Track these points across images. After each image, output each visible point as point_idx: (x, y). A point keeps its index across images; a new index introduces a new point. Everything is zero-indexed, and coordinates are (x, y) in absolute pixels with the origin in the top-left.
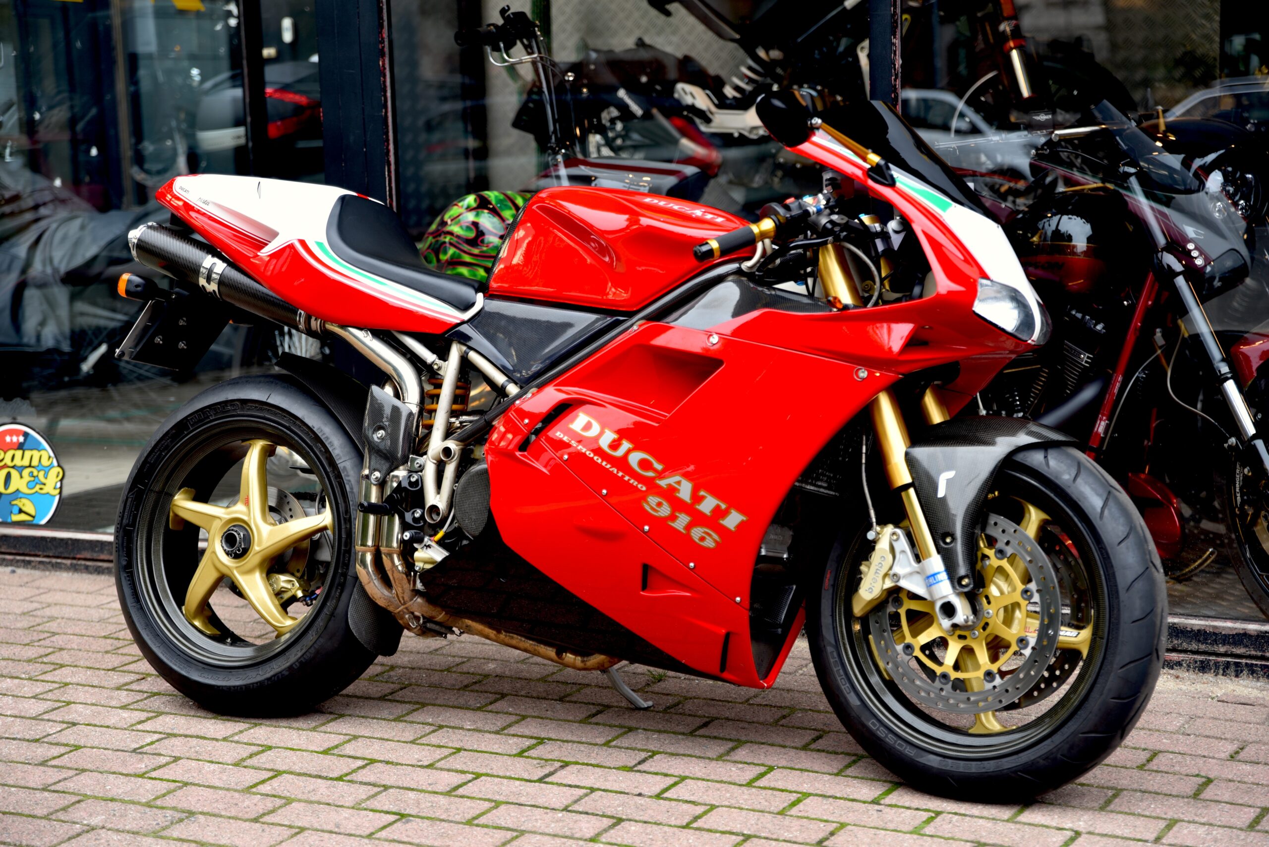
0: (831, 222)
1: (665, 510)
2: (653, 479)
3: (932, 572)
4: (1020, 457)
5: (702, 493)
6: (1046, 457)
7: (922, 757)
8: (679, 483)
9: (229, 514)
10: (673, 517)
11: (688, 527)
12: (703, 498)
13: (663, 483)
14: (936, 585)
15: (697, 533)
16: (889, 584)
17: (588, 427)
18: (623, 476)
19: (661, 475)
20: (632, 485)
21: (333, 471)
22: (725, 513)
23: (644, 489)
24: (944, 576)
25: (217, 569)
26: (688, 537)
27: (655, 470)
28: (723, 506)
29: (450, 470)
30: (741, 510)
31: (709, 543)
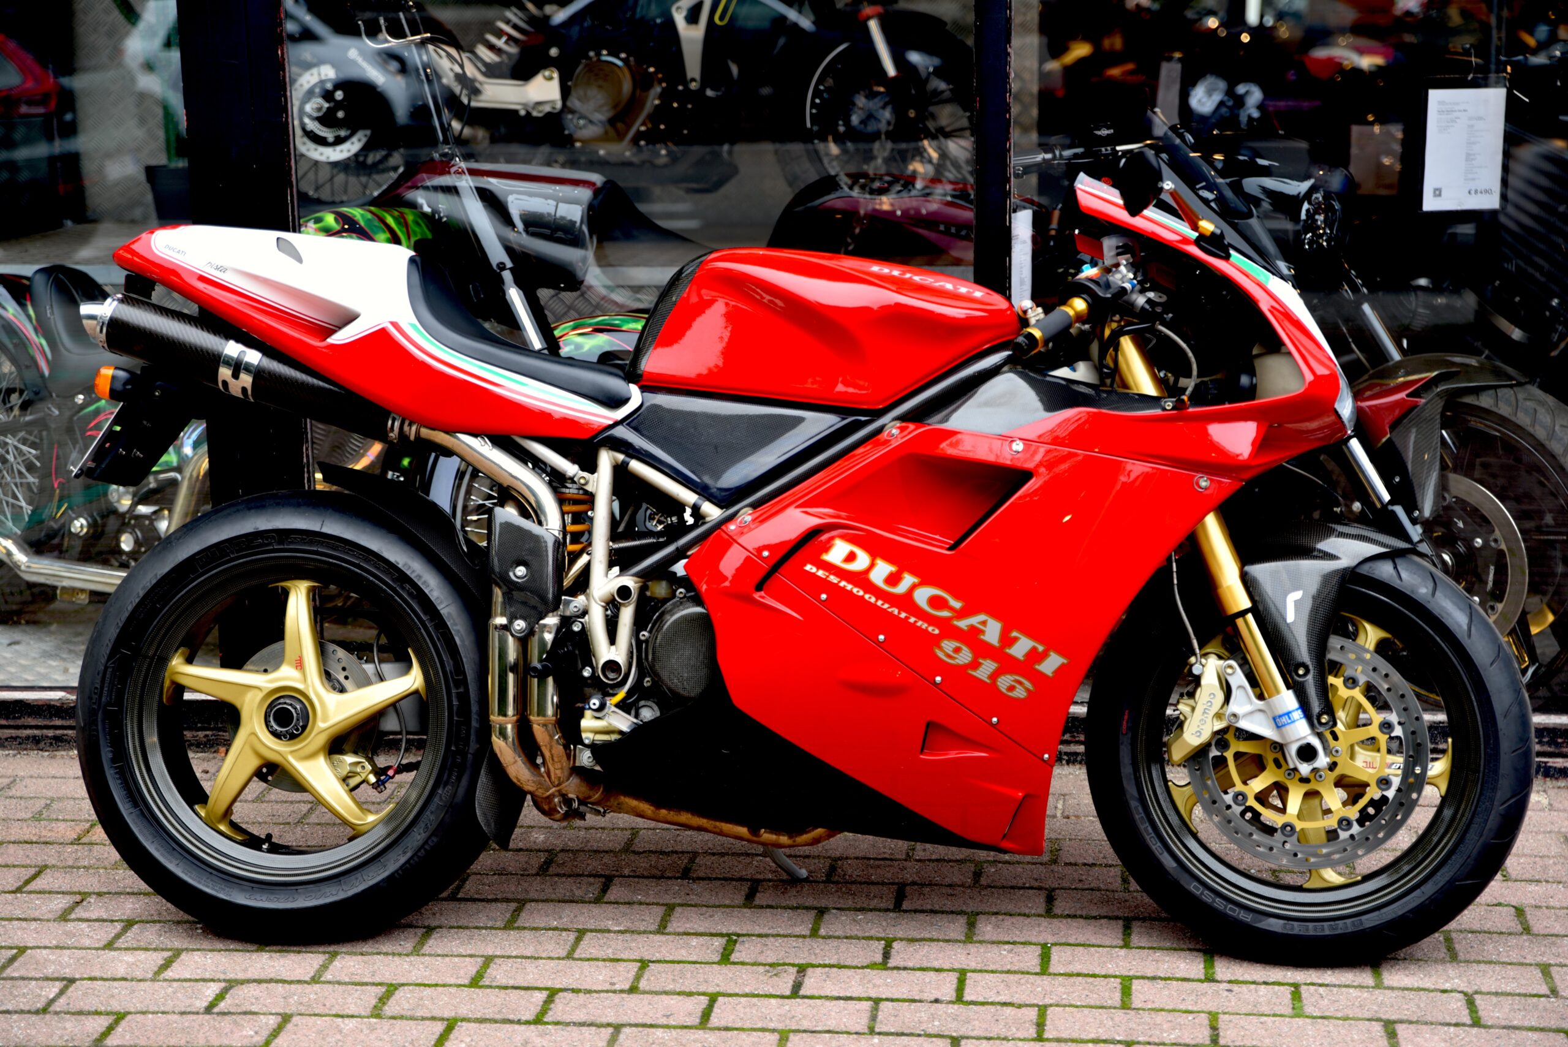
0: (1149, 301)
1: (965, 656)
2: (949, 619)
3: (1285, 711)
4: (1365, 570)
5: (1014, 634)
6: (1395, 567)
7: (1260, 921)
8: (984, 623)
9: (272, 681)
10: (975, 665)
11: (994, 676)
12: (1016, 639)
13: (963, 624)
14: (1292, 726)
15: (1004, 682)
16: (1219, 725)
17: (851, 557)
18: (907, 618)
19: (961, 614)
20: (920, 628)
21: (431, 620)
22: (1043, 656)
23: (937, 632)
24: (1298, 715)
25: (259, 755)
26: (993, 686)
27: (951, 609)
28: (1041, 648)
29: (627, 615)
30: (1060, 652)
31: (1020, 693)
